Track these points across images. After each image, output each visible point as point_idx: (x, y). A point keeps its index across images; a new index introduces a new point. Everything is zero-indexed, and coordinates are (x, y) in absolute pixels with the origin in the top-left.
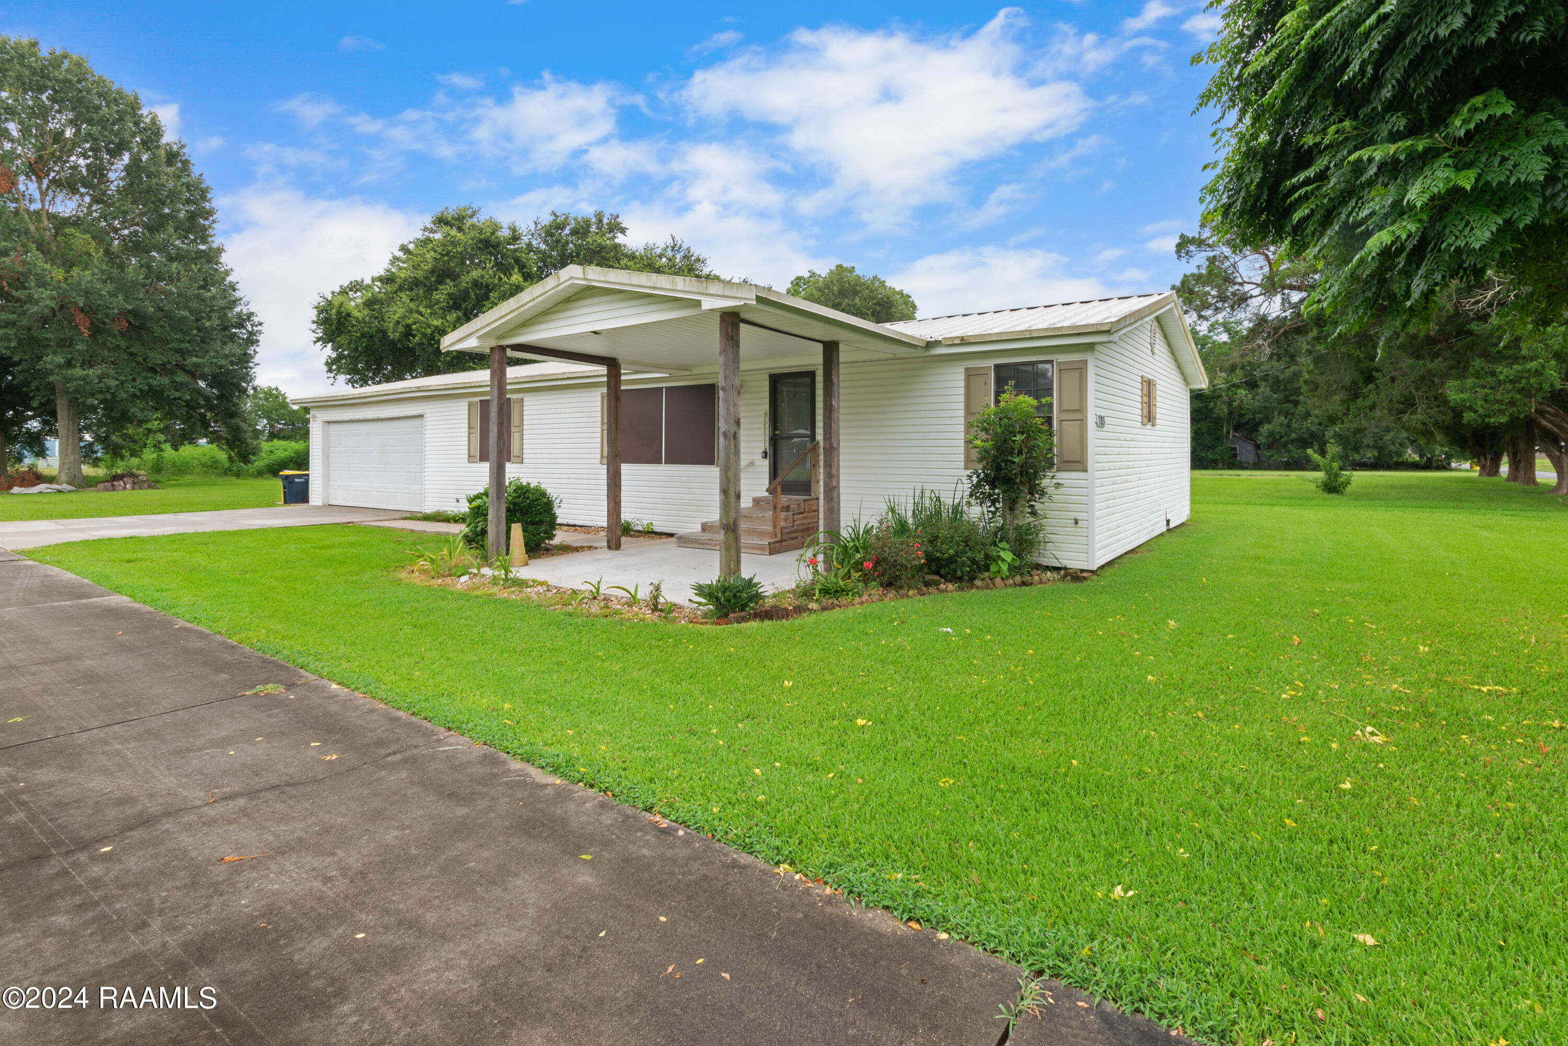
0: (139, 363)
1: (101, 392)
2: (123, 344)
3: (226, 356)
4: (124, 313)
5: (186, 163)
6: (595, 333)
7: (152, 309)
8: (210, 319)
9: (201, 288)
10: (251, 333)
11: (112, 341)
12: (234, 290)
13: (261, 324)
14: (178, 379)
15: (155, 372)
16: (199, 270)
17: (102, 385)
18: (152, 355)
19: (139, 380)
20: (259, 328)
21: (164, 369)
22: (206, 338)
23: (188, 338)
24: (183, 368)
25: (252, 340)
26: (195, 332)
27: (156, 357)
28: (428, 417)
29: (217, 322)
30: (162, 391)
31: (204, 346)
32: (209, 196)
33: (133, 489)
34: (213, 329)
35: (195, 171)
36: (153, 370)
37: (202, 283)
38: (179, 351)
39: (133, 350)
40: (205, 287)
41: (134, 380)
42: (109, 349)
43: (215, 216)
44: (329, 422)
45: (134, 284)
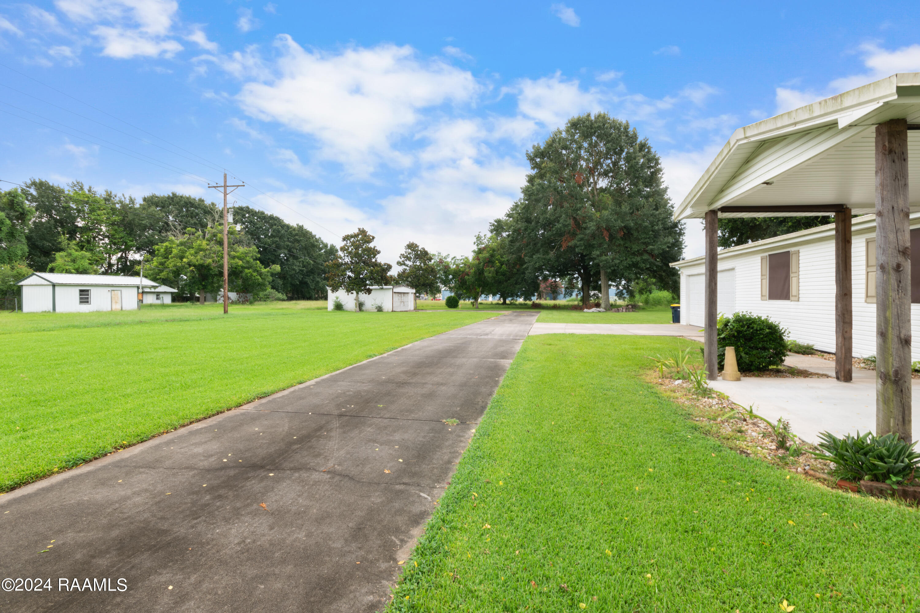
0: (628, 251)
1: (613, 266)
2: (622, 243)
3: (666, 243)
4: (621, 229)
5: (649, 148)
6: (766, 183)
7: (632, 224)
8: (658, 225)
9: (654, 209)
10: (681, 229)
11: (618, 242)
12: (673, 208)
13: (685, 224)
14: (644, 258)
15: (635, 255)
16: (653, 201)
17: (613, 263)
18: (633, 247)
19: (629, 259)
20: (685, 226)
21: (639, 253)
22: (656, 235)
23: (648, 236)
24: (645, 251)
25: (681, 234)
26: (651, 233)
27: (635, 248)
28: (737, 270)
29: (661, 226)
30: (637, 264)
31: (655, 239)
32: (660, 161)
33: (626, 311)
34: (659, 230)
35: (653, 150)
36: (634, 254)
37: (654, 207)
38: (644, 243)
39: (626, 245)
40: (657, 209)
41: (626, 259)
42: (617, 246)
43: (663, 171)
44: (689, 276)
45: (625, 213)
